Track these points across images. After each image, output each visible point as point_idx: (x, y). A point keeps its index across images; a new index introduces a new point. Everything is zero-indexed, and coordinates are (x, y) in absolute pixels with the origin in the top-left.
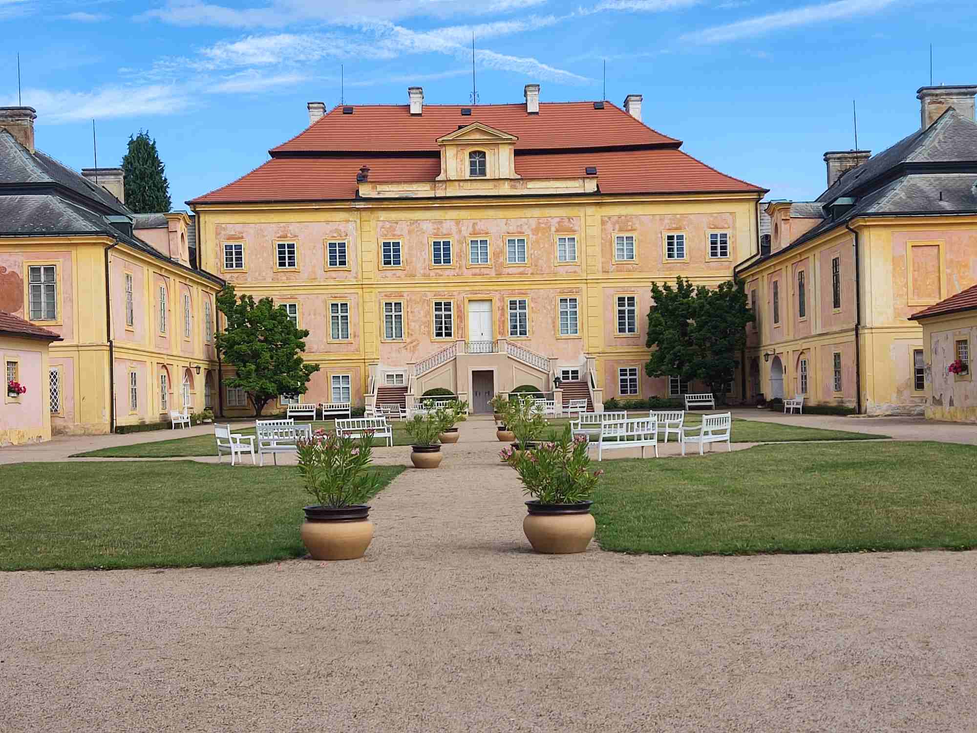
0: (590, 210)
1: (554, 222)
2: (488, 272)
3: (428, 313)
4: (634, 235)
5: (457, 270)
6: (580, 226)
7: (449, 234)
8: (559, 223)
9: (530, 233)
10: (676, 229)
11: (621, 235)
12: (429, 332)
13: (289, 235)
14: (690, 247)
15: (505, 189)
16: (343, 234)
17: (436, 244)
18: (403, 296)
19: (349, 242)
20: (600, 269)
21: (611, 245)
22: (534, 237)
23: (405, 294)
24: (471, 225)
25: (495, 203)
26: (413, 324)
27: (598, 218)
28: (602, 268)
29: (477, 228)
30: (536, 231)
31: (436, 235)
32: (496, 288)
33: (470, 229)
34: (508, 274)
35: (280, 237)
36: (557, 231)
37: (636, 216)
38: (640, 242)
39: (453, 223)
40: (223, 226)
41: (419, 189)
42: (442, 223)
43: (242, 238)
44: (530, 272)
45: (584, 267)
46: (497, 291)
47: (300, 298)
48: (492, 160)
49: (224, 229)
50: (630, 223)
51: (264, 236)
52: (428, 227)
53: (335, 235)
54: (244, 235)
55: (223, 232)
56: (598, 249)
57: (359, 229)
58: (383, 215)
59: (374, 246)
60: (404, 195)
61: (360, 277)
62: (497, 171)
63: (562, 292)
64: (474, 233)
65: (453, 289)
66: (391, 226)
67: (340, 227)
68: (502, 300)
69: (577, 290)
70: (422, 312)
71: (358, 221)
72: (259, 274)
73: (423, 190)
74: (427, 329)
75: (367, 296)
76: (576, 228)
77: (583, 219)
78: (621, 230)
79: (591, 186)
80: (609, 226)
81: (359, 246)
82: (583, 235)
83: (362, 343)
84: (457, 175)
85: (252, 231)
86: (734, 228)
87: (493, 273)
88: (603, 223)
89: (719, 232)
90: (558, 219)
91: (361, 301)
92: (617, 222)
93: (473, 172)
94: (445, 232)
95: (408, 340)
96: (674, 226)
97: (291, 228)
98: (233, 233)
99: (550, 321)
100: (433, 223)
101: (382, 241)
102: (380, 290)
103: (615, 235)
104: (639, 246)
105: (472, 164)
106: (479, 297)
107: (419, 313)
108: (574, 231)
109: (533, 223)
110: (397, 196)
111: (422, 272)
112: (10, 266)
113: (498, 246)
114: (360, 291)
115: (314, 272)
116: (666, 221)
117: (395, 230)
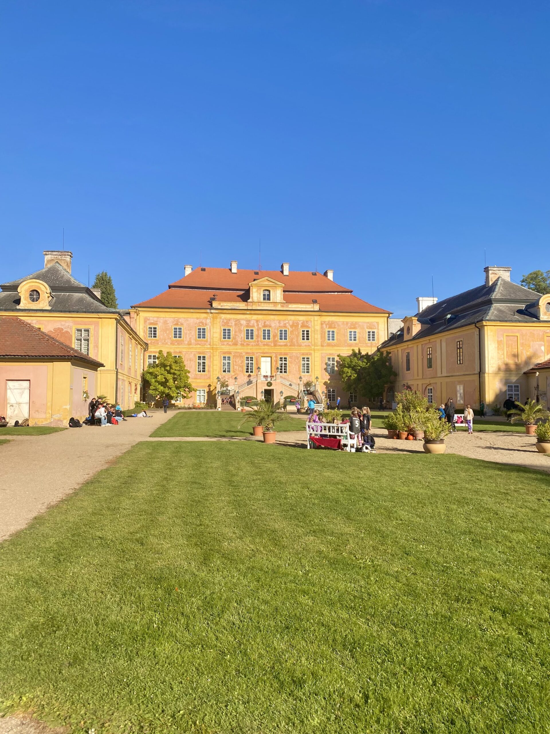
0: (316, 318)
1: (300, 323)
2: (270, 344)
3: (242, 362)
4: (335, 330)
5: (256, 343)
6: (311, 325)
7: (253, 326)
8: (302, 323)
9: (289, 327)
10: (353, 328)
11: (329, 330)
12: (243, 370)
13: (179, 323)
14: (359, 336)
15: (279, 307)
16: (205, 324)
17: (247, 330)
18: (231, 354)
19: (207, 328)
20: (320, 344)
21: (325, 334)
22: (291, 329)
23: (233, 353)
24: (263, 323)
25: (274, 313)
26: (235, 367)
27: (319, 322)
28: (321, 344)
29: (266, 324)
30: (292, 326)
31: (247, 326)
32: (274, 351)
33: (263, 324)
34: (279, 345)
35: (175, 324)
36: (302, 327)
37: (336, 322)
38: (337, 333)
39: (255, 322)
40: (148, 318)
41: (240, 305)
42: (250, 321)
43: (157, 324)
44: (289, 345)
45: (313, 343)
46: (274, 353)
47: (184, 353)
48: (273, 294)
49: (149, 320)
50: (333, 325)
51: (167, 324)
52: (244, 322)
53: (201, 324)
54: (158, 323)
55: (148, 321)
56: (319, 336)
57: (212, 322)
58: (223, 316)
59: (218, 330)
60: (233, 308)
61: (212, 343)
62: (275, 299)
63: (303, 354)
64: (265, 326)
65: (254, 351)
66: (227, 322)
67: (203, 321)
68: (276, 357)
69: (310, 353)
70: (240, 361)
71: (212, 319)
72: (164, 341)
73: (242, 305)
74: (241, 369)
75: (215, 353)
76: (310, 326)
77: (313, 322)
78: (329, 328)
79: (317, 307)
80: (324, 326)
81: (212, 330)
82: (313, 329)
83: (212, 374)
84: (257, 300)
85: (162, 321)
86: (378, 329)
87: (272, 345)
88: (322, 324)
89: (371, 330)
90: (301, 322)
91: (212, 355)
92: (328, 324)
93: (264, 299)
94: (251, 325)
95: (233, 374)
96: (352, 327)
97: (180, 320)
98: (152, 321)
99: (297, 367)
100: (246, 321)
101: (223, 328)
102: (221, 350)
103: (327, 330)
104: (337, 335)
105: (264, 295)
106: (265, 355)
107: (238, 361)
108: (309, 327)
109: (291, 323)
110: (230, 308)
111: (240, 343)
112: (65, 328)
113: (275, 333)
114: (212, 351)
115: (190, 341)
116: (349, 324)
117: (228, 323)
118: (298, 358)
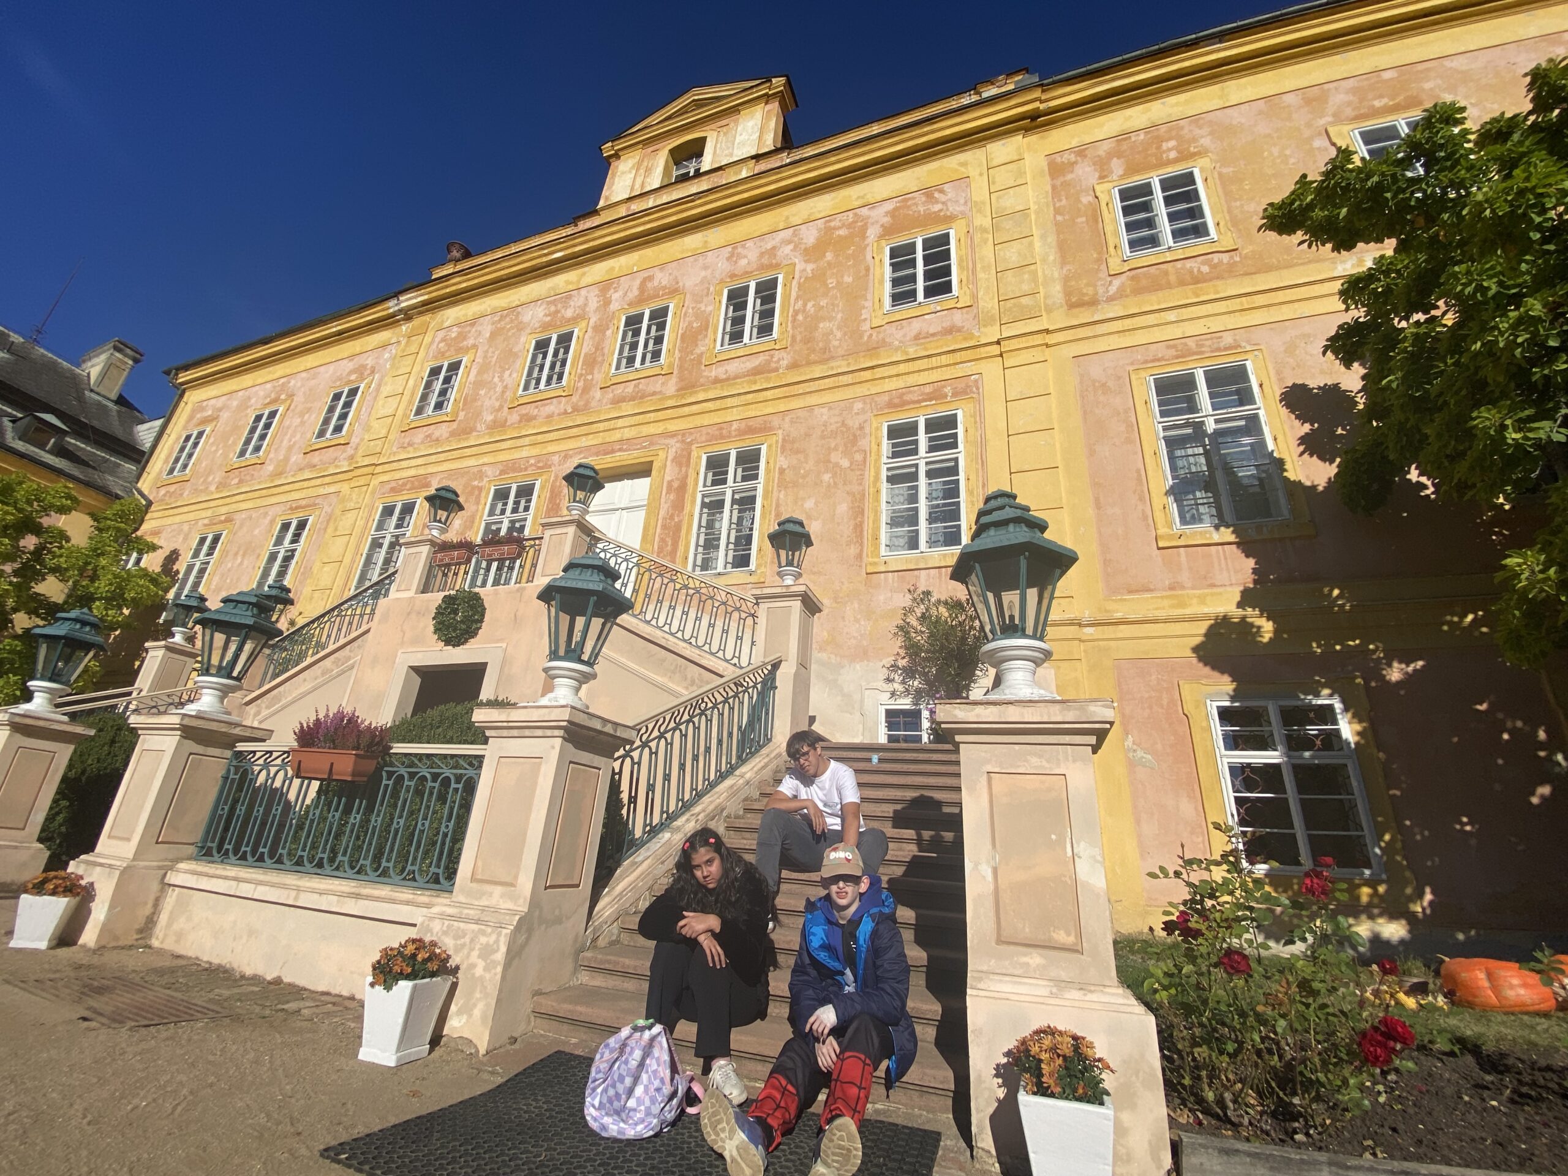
0: (1005, 150)
1: (879, 215)
2: (658, 388)
4: (1196, 165)
5: (577, 399)
6: (969, 202)
7: (579, 316)
8: (892, 212)
9: (797, 259)
11: (1137, 181)
13: (282, 397)
16: (366, 373)
17: (542, 343)
18: (425, 486)
19: (368, 382)
20: (1058, 298)
21: (1096, 219)
22: (810, 267)
23: (433, 482)
24: (638, 283)
27: (1036, 163)
28: (1069, 291)
29: (653, 283)
30: (816, 251)
31: (547, 326)
32: (672, 426)
33: (632, 295)
36: (890, 231)
39: (597, 290)
42: (569, 296)
43: (217, 418)
44: (784, 363)
45: (988, 302)
46: (672, 434)
47: (238, 519)
48: (720, 142)
49: (202, 409)
50: (1172, 143)
52: (534, 314)
53: (353, 377)
54: (222, 412)
55: (198, 416)
56: (1043, 243)
57: (400, 355)
58: (455, 316)
59: (411, 382)
61: (360, 453)
62: (726, 153)
63: (898, 402)
64: (642, 299)
65: (552, 447)
66: (460, 333)
67: (369, 361)
68: (683, 460)
69: (960, 384)
72: (202, 482)
76: (953, 209)
77: (979, 181)
78: (1133, 171)
80: (1083, 170)
81: (384, 389)
82: (981, 220)
85: (235, 404)
87: (670, 387)
88: (1058, 170)
90: (892, 204)
91: (339, 510)
92: (1116, 153)
94: (571, 315)
98: (210, 413)
99: (843, 508)
100: (550, 302)
101: (430, 367)
102: (387, 476)
103: (1111, 189)
104: (1225, 195)
106: (618, 459)
108: (948, 218)
109: (811, 234)
111: (490, 416)
113: (700, 315)
114: (344, 487)
115: (286, 460)
116: (1341, 98)
117: (464, 338)
118: (854, 440)
